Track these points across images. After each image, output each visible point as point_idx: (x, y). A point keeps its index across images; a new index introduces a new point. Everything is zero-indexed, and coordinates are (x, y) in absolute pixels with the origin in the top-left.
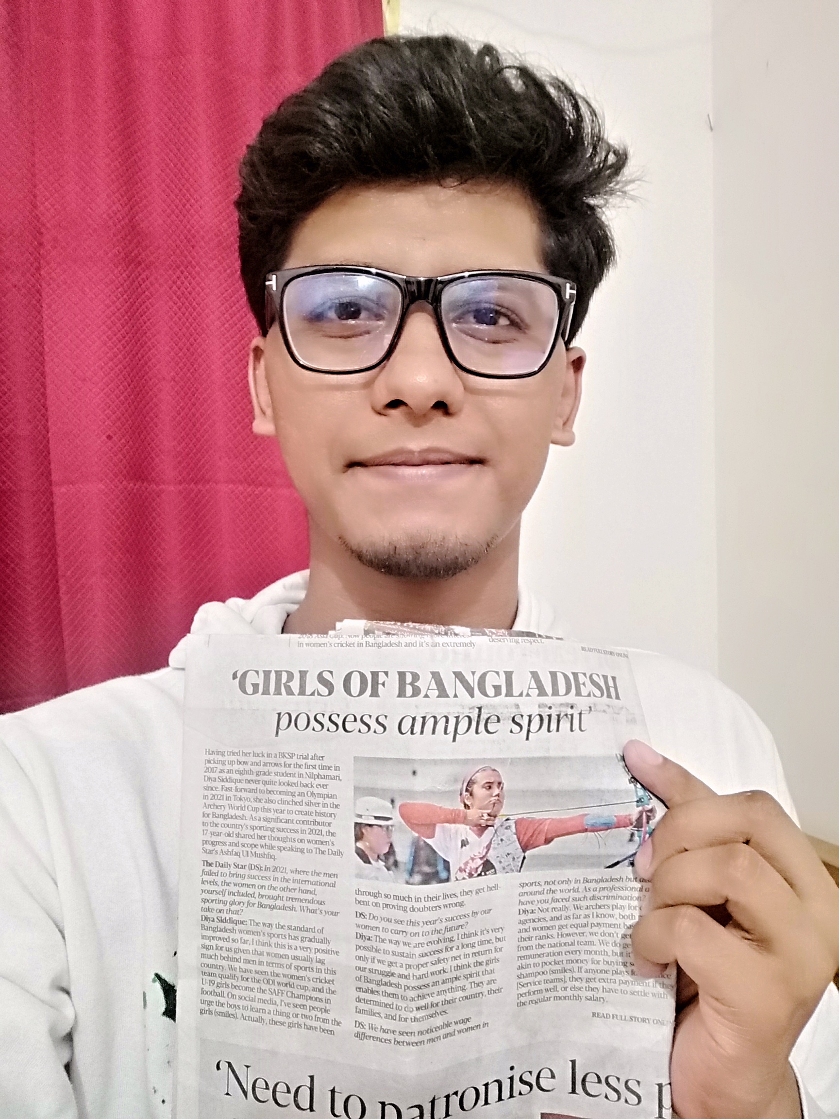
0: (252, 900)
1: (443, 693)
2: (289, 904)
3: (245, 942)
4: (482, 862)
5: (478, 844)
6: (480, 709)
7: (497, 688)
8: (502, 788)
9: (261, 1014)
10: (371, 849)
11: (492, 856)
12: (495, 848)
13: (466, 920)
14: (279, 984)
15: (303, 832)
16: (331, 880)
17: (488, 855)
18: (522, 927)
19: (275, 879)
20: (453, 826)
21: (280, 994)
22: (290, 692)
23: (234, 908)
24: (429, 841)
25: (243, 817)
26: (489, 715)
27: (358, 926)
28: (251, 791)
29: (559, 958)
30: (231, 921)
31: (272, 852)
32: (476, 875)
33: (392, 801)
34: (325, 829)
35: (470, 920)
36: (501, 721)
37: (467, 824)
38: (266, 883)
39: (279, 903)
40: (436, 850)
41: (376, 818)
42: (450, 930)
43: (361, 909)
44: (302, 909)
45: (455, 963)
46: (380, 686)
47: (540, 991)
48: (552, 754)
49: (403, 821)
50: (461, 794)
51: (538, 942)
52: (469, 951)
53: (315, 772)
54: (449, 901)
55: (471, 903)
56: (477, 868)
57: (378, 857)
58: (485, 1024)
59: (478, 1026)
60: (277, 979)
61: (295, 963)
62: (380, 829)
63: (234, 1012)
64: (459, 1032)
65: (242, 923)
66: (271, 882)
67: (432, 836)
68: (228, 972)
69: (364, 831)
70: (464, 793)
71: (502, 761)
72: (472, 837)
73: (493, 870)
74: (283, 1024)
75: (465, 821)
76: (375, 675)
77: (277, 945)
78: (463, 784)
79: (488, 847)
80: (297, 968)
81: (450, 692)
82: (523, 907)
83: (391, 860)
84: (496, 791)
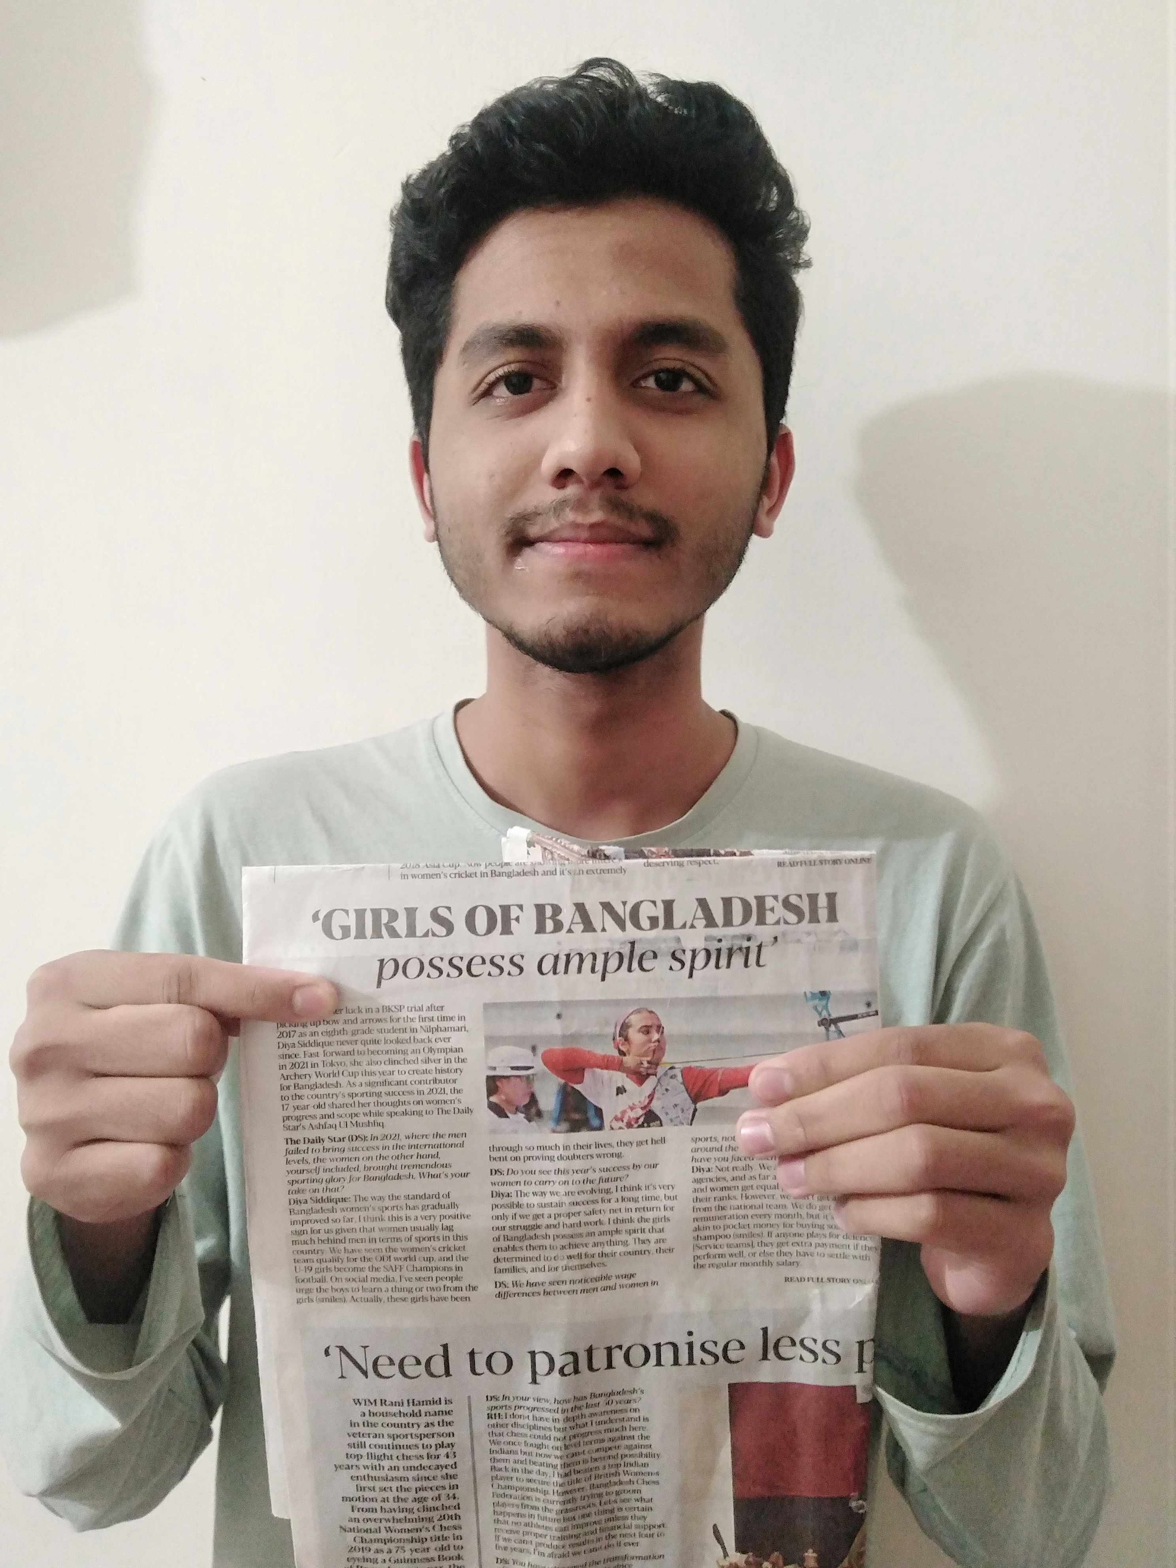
0: (355, 1174)
1: (589, 927)
2: (406, 1172)
3: (350, 1220)
4: (644, 1112)
5: (637, 1094)
6: (633, 944)
7: (654, 921)
8: (663, 1032)
9: (376, 1294)
10: (508, 1102)
11: (656, 1106)
12: (659, 1099)
13: (626, 1172)
14: (396, 1259)
15: (420, 1093)
16: (458, 1141)
17: (652, 1105)
18: (698, 1186)
19: (384, 1148)
20: (606, 1071)
21: (398, 1270)
22: (394, 934)
23: (332, 1185)
24: (578, 1087)
25: (337, 1085)
26: (644, 951)
27: (493, 1184)
28: (347, 1053)
29: (742, 1222)
30: (330, 1200)
31: (379, 1119)
32: (636, 1125)
33: (534, 1049)
34: (448, 1087)
35: (632, 1172)
36: (659, 957)
37: (623, 1072)
38: (374, 1153)
39: (392, 1173)
40: (586, 1096)
41: (513, 1068)
42: (607, 1180)
43: (496, 1165)
44: (422, 1175)
45: (613, 1216)
46: (513, 923)
47: (721, 1256)
48: (721, 993)
49: (546, 1068)
50: (614, 1039)
51: (717, 1203)
52: (632, 1205)
53: (433, 1025)
54: (602, 1151)
55: (631, 1155)
56: (638, 1119)
57: (517, 1109)
58: (653, 1283)
59: (645, 1284)
60: (393, 1255)
61: (416, 1234)
62: (518, 1079)
63: (342, 1297)
64: (621, 1286)
65: (344, 1200)
66: (381, 1151)
67: (580, 1081)
68: (328, 1256)
69: (498, 1083)
70: (618, 1038)
71: (662, 1002)
72: (630, 1084)
73: (658, 1122)
74: (404, 1300)
75: (620, 1067)
76: (506, 909)
77: (393, 1218)
78: (616, 1027)
79: (651, 1097)
80: (419, 1240)
81: (597, 925)
82: (698, 1164)
83: (533, 1111)
84: (656, 1036)
